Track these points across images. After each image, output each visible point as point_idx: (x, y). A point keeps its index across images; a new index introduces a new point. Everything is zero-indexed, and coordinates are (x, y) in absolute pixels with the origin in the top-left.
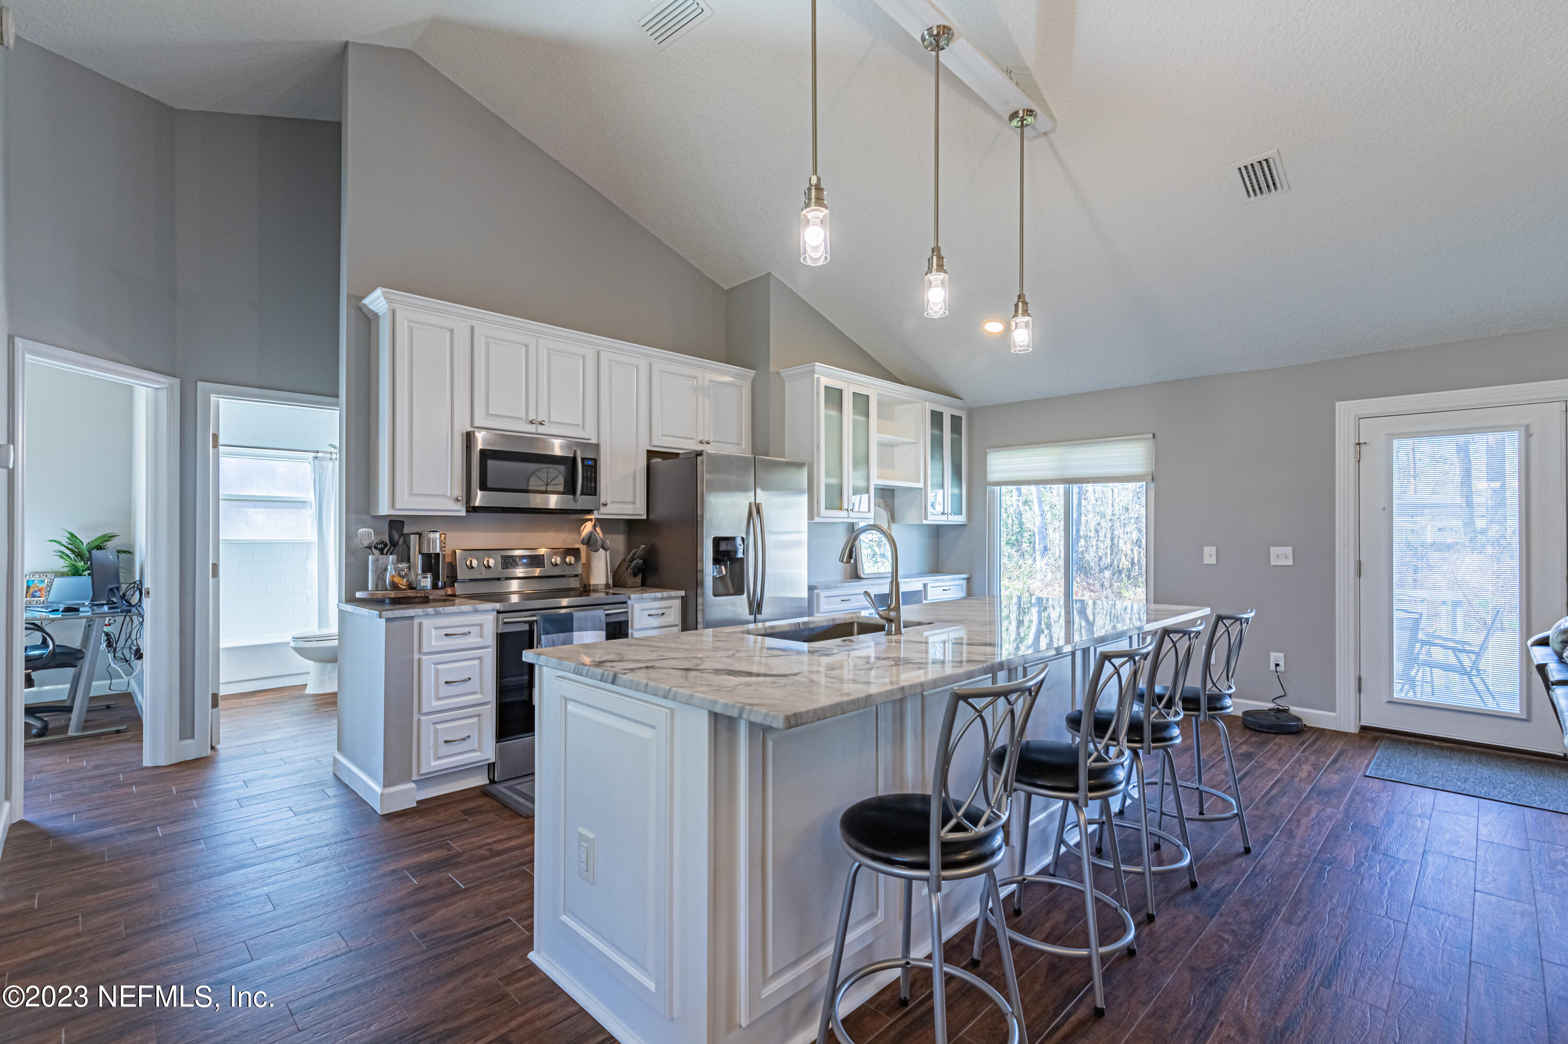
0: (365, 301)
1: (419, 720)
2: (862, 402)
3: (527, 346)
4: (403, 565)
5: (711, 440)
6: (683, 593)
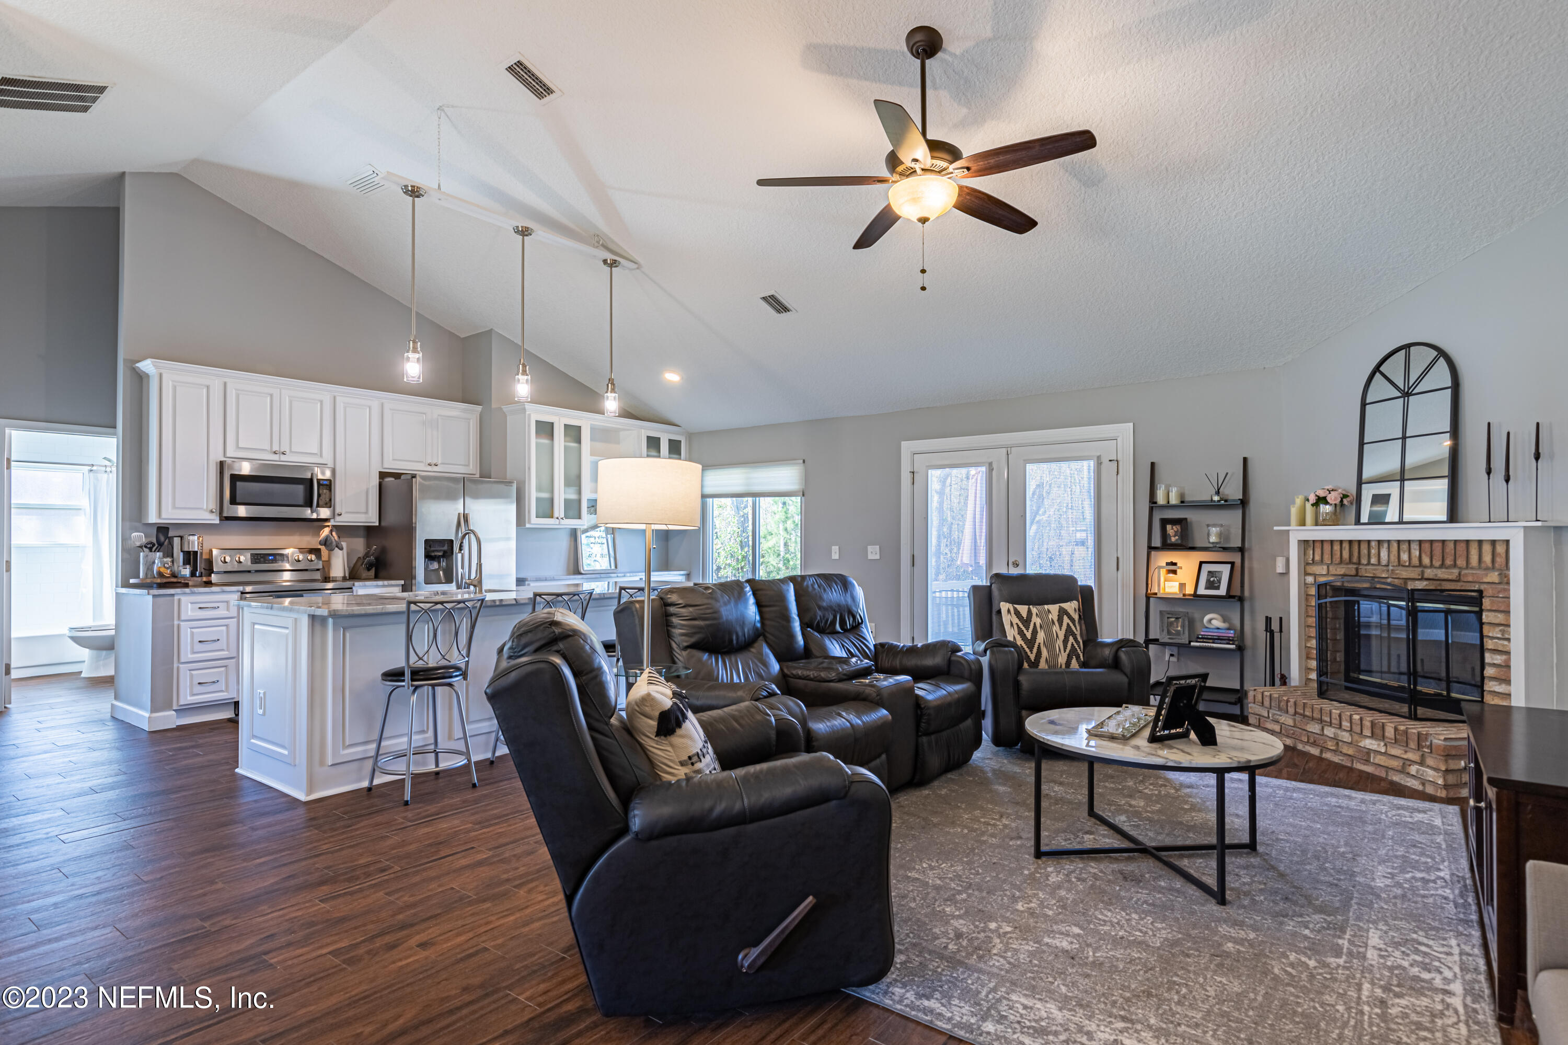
0: (137, 365)
1: (178, 668)
2: (574, 433)
3: (271, 395)
4: (169, 560)
5: (440, 462)
6: (402, 582)
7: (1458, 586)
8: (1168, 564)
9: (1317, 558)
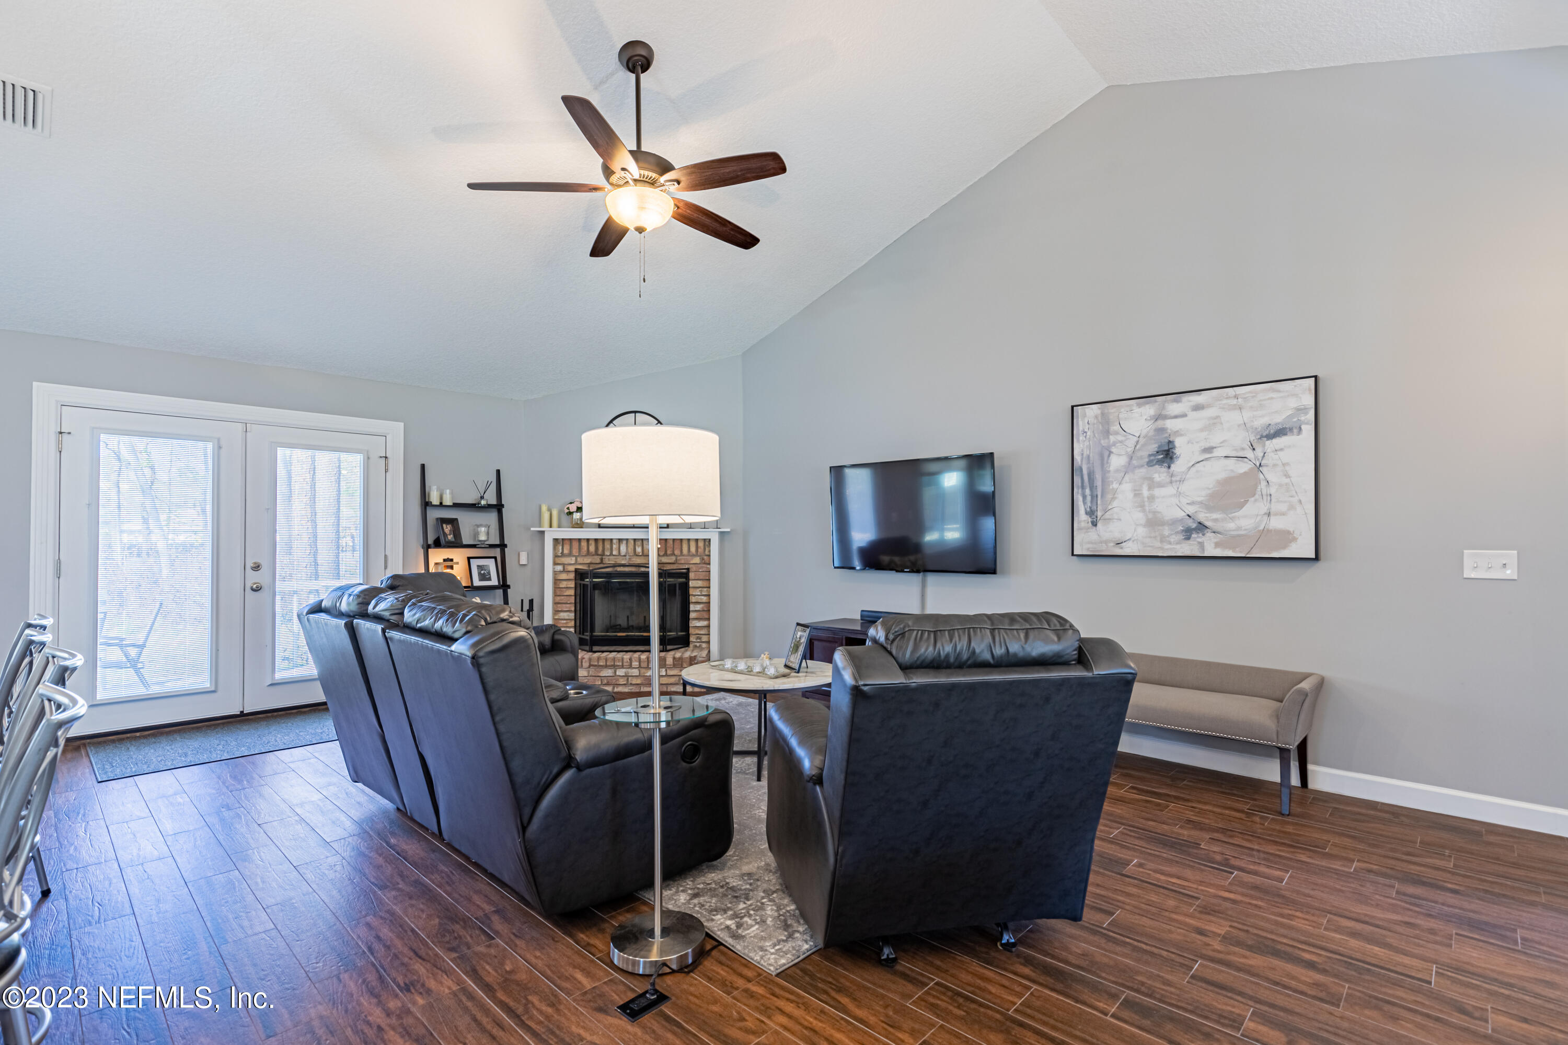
7: (674, 567)
8: (445, 560)
9: (566, 551)
